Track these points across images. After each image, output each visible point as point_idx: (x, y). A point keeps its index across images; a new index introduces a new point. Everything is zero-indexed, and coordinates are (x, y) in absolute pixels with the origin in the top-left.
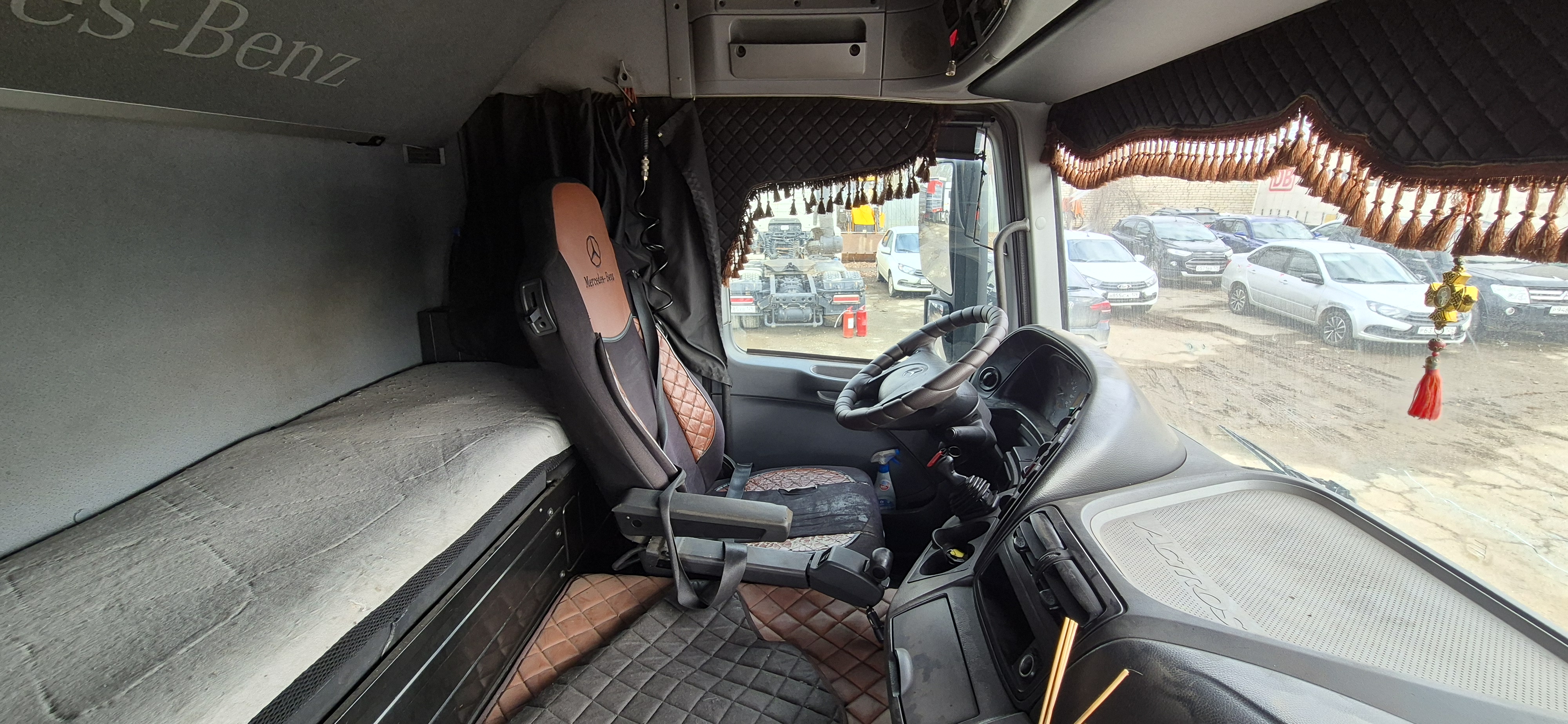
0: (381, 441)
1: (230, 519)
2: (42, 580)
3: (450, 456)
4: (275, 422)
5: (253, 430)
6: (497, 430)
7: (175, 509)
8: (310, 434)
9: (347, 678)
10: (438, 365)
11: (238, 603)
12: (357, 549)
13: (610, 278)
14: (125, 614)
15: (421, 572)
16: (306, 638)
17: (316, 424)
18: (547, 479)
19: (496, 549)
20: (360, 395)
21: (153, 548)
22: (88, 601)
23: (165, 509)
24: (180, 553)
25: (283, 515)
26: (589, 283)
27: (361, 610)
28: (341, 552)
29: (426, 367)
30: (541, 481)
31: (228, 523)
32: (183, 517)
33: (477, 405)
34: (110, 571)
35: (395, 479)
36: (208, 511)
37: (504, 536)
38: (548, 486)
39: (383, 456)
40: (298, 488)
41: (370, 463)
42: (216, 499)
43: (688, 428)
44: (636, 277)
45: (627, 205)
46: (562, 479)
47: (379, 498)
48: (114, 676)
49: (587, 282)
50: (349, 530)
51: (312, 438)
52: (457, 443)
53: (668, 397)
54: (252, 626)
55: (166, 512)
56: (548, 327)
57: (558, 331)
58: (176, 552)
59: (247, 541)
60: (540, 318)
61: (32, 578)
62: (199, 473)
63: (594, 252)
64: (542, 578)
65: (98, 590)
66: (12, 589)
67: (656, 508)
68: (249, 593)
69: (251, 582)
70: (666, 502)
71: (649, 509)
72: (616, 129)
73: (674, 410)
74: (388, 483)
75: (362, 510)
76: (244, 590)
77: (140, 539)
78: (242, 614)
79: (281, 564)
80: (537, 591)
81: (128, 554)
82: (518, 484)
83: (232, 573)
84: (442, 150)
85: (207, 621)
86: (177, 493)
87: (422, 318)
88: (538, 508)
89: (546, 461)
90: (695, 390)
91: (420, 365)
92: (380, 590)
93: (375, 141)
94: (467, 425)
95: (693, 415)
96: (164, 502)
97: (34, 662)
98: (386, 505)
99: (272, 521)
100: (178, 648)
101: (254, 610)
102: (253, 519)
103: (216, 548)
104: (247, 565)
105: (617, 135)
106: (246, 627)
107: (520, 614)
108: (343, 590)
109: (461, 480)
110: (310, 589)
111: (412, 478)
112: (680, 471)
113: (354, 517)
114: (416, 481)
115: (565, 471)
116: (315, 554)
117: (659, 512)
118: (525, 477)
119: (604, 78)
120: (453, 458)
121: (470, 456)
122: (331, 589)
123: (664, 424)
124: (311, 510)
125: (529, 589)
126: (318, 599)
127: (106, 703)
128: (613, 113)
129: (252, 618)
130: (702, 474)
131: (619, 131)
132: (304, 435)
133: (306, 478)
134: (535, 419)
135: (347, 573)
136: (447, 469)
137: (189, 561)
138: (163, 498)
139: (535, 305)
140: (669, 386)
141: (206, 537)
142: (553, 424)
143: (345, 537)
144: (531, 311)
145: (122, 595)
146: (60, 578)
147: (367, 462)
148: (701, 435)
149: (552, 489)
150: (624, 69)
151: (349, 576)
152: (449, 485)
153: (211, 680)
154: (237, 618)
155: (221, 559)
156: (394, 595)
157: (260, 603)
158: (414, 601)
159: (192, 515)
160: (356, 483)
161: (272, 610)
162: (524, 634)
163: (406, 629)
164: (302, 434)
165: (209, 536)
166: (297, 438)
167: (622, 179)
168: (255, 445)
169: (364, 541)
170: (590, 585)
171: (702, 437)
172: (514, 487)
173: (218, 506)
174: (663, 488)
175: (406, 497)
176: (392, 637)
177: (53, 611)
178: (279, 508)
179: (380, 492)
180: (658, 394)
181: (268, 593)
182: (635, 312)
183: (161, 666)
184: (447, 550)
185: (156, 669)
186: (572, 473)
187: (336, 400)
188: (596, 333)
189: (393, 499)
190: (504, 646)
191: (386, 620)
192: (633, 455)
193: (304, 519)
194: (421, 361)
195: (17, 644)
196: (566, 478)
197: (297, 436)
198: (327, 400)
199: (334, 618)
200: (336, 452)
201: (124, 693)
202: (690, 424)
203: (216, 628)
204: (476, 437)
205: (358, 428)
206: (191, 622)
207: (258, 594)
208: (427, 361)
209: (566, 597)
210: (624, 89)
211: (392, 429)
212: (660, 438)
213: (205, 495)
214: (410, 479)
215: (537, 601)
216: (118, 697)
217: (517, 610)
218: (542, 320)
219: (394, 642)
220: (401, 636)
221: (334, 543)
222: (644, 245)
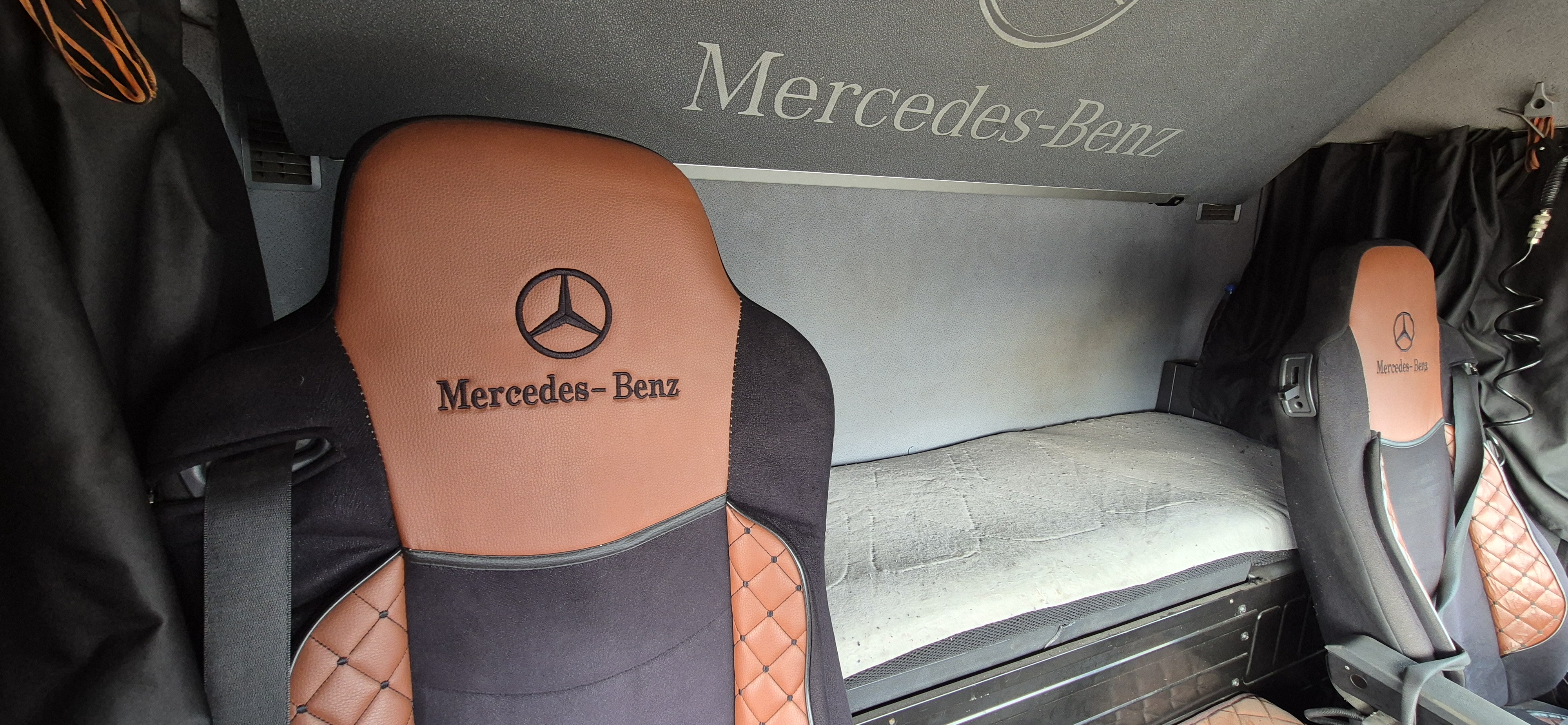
0: (1098, 469)
1: (981, 487)
2: (887, 482)
3: (1153, 506)
4: (1027, 426)
5: (1012, 427)
6: (1209, 499)
7: (954, 467)
8: (1048, 444)
9: (1017, 647)
10: (1169, 416)
11: (970, 549)
12: (1053, 551)
13: (1421, 367)
14: (915, 523)
15: (1095, 597)
16: (1001, 598)
17: (1053, 437)
18: (1250, 572)
19: (1170, 614)
20: (1092, 423)
21: (938, 487)
22: (902, 505)
23: (950, 464)
24: (949, 498)
25: (1012, 500)
26: (1382, 368)
27: (1042, 600)
28: (1042, 547)
29: (1158, 414)
30: (1241, 572)
31: (979, 490)
32: (958, 475)
33: (1196, 466)
34: (915, 492)
35: (1099, 507)
36: (971, 476)
37: (1182, 607)
38: (1248, 581)
39: (1095, 482)
40: (1027, 484)
41: (1084, 485)
42: (977, 469)
43: (1501, 601)
44: (1468, 372)
45: (1485, 275)
46: (1269, 581)
47: (1082, 517)
48: (901, 558)
49: (1379, 367)
50: (1052, 532)
51: (1048, 447)
52: (1164, 496)
53: (1474, 546)
54: (973, 570)
55: (950, 467)
56: (1305, 408)
57: (1316, 418)
58: (948, 496)
59: (986, 508)
60: (1297, 397)
61: (884, 478)
62: (974, 446)
63: (1404, 332)
64: (1210, 672)
65: (907, 501)
66: (875, 480)
67: (1396, 679)
68: (977, 546)
69: (980, 539)
70: (1418, 680)
71: (1384, 675)
72: (1499, 173)
73: (1480, 567)
74: (1092, 508)
75: (1065, 521)
76: (975, 542)
77: (933, 478)
78: (969, 558)
79: (1001, 535)
80: (1201, 682)
81: (925, 485)
82: (1213, 562)
83: (972, 526)
84: (1239, 207)
85: (951, 551)
86: (958, 456)
87: (1167, 368)
88: (1230, 597)
89: (1255, 553)
90: (1535, 553)
91: (1152, 411)
92: (1060, 593)
93: (1172, 203)
94: (1179, 484)
95: (1518, 587)
96: (950, 459)
97: (873, 528)
98: (1085, 525)
99: (1005, 501)
100: (934, 559)
101: (977, 559)
102: (994, 493)
103: (969, 504)
104: (981, 525)
105: (1498, 183)
106: (970, 568)
107: (1174, 692)
108: (1034, 577)
109: (1156, 533)
110: (1014, 564)
111: (1113, 511)
112: (1459, 651)
113: (1058, 524)
114: (1116, 516)
115: (1276, 573)
116: (1024, 540)
117: (1400, 686)
118: (1224, 559)
119: (1500, 109)
120: (1156, 508)
121: (1172, 514)
122: (1026, 572)
123: (1452, 579)
124: (1031, 504)
125: (1192, 674)
126: (1016, 574)
127: (894, 572)
128: (1499, 156)
129: (975, 564)
130: (1509, 677)
131: (1504, 178)
132: (1043, 443)
133: (1035, 478)
134: (1256, 504)
135: (1041, 566)
136: (1147, 517)
137: (952, 506)
138: (951, 456)
139: (1296, 382)
140: (1482, 533)
141: (965, 494)
142: (1276, 516)
143: (1048, 536)
144: (1288, 387)
145: (917, 510)
146: (894, 484)
147: (1081, 483)
148: (1526, 621)
149: (1251, 586)
150: (1542, 93)
151: (1041, 569)
152: (1143, 532)
153: (943, 592)
154: (967, 559)
155: (969, 513)
156: (1069, 604)
157: (982, 556)
158: (1082, 618)
159: (962, 475)
160: (1068, 497)
161: (987, 565)
162: (1171, 715)
163: (1069, 638)
164: (1042, 442)
165: (968, 494)
166: (1037, 443)
167: (1486, 240)
168: (1010, 439)
169: (1060, 547)
170: (1267, 716)
171: (1526, 625)
172: (1208, 564)
173: (977, 475)
174: (1419, 660)
175: (1103, 526)
176: (1056, 637)
177: (887, 503)
178: (1011, 493)
179: (1083, 512)
180: (1455, 535)
181: (988, 552)
182: (1450, 418)
183: (923, 566)
184: (1123, 590)
185: (920, 567)
186: (1284, 579)
187: (1074, 422)
188: (1372, 432)
189: (1092, 523)
190: (1148, 712)
191: (1057, 620)
192: (1381, 597)
193: (1024, 509)
194: (1154, 407)
195: (869, 513)
196: (1274, 583)
197: (1039, 442)
198: (1067, 420)
199: (1023, 596)
200: (1061, 466)
201: (903, 571)
202: (1506, 600)
203: (954, 559)
204: (1184, 498)
205: (1083, 451)
206: (943, 547)
207: (983, 550)
208: (1159, 409)
209: (1231, 709)
210: (1532, 121)
211: (1110, 462)
212: (1439, 594)
213: (972, 464)
214: (1111, 511)
215: (1197, 692)
216: (900, 572)
217: (1172, 686)
218: (1298, 400)
219: (1058, 643)
220: (1063, 641)
221: (1038, 537)
222: (1500, 332)
